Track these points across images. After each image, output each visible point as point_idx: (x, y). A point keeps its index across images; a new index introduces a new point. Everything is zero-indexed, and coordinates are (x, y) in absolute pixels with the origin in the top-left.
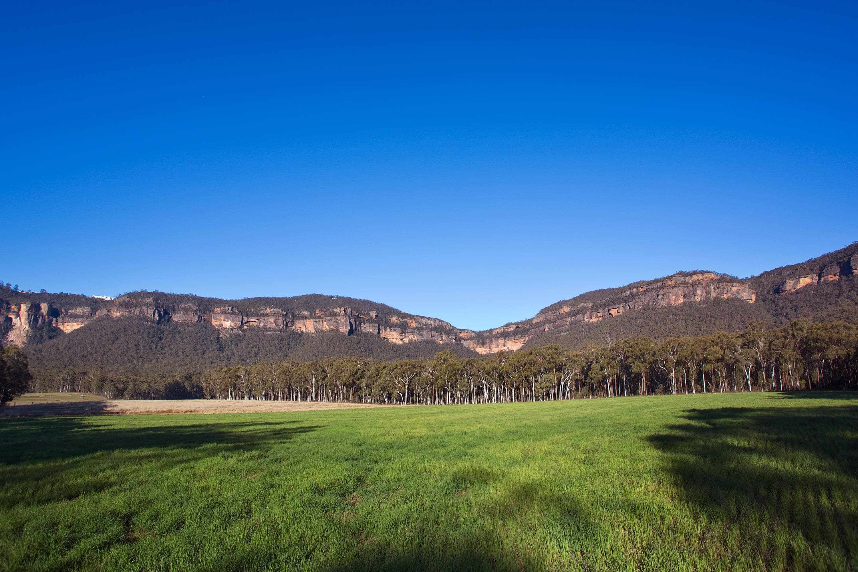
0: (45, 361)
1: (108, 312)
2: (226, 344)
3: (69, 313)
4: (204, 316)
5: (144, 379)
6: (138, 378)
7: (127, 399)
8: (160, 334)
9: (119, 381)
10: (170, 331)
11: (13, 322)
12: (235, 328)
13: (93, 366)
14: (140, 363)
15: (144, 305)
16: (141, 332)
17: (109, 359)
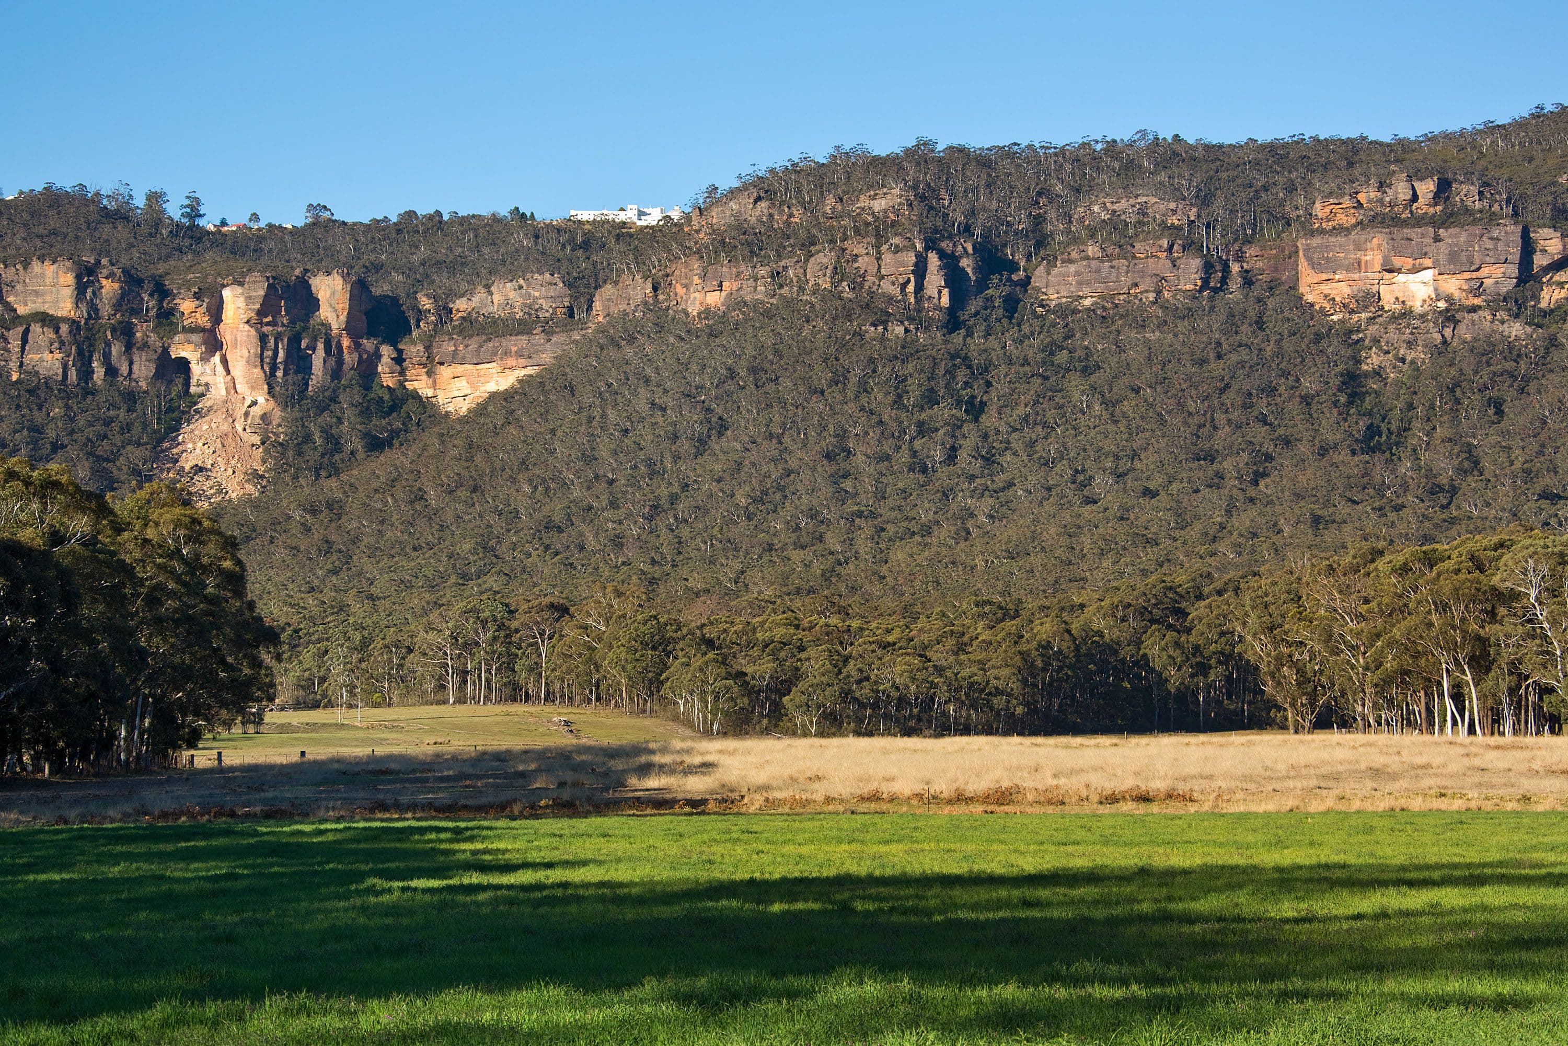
0: (365, 559)
1: (655, 289)
2: (1411, 406)
3: (456, 316)
4: (1240, 258)
5: (889, 631)
6: (855, 624)
7: (805, 735)
8: (967, 385)
9: (751, 645)
10: (1026, 363)
11: (193, 381)
12: (1474, 309)
13: (606, 571)
14: (863, 545)
15: (857, 231)
16: (853, 380)
17: (685, 532)
